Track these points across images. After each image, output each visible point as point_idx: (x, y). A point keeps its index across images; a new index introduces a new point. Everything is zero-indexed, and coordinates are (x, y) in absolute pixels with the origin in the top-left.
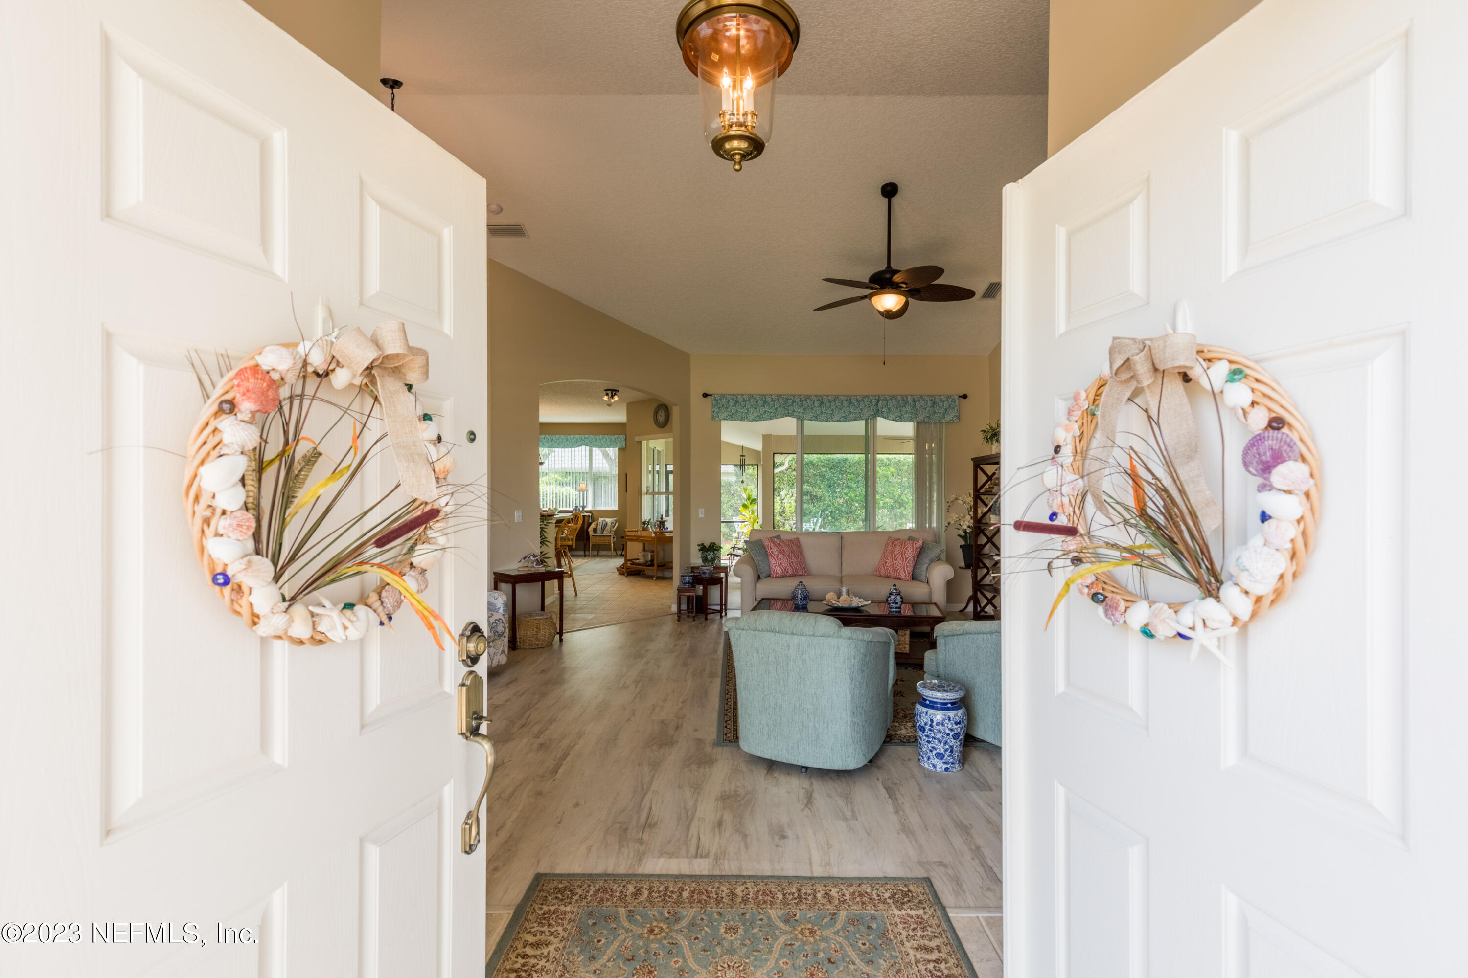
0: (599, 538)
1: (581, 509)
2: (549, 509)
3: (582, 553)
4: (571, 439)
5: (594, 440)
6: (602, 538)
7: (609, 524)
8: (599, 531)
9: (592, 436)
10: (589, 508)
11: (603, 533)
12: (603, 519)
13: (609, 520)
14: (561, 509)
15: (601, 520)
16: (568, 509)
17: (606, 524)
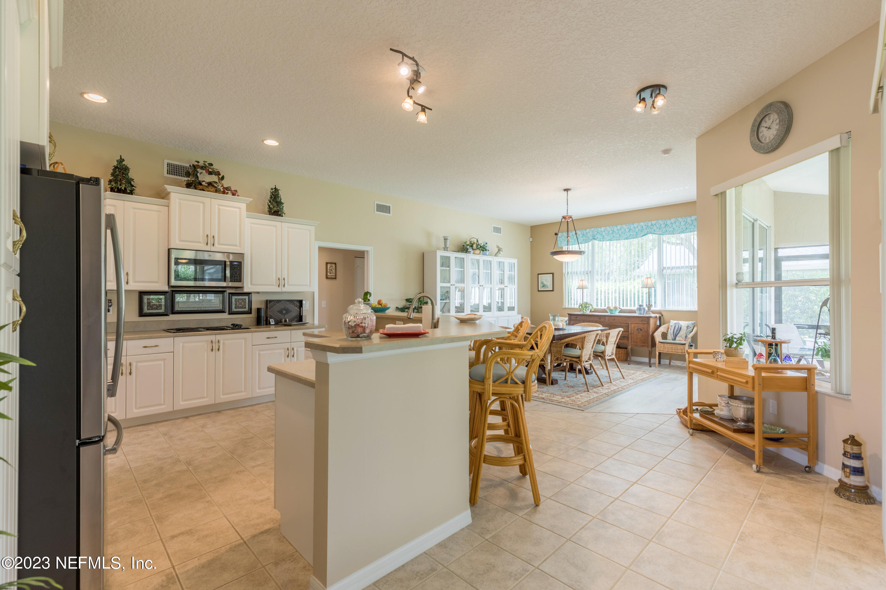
0: (669, 345)
1: (647, 309)
2: (608, 308)
3: (646, 360)
4: (635, 228)
5: (663, 226)
6: (674, 346)
7: (684, 329)
8: (670, 337)
9: (661, 222)
10: (658, 307)
11: (675, 339)
12: (676, 322)
13: (684, 324)
14: (625, 308)
15: (673, 322)
16: (633, 308)
17: (681, 328)
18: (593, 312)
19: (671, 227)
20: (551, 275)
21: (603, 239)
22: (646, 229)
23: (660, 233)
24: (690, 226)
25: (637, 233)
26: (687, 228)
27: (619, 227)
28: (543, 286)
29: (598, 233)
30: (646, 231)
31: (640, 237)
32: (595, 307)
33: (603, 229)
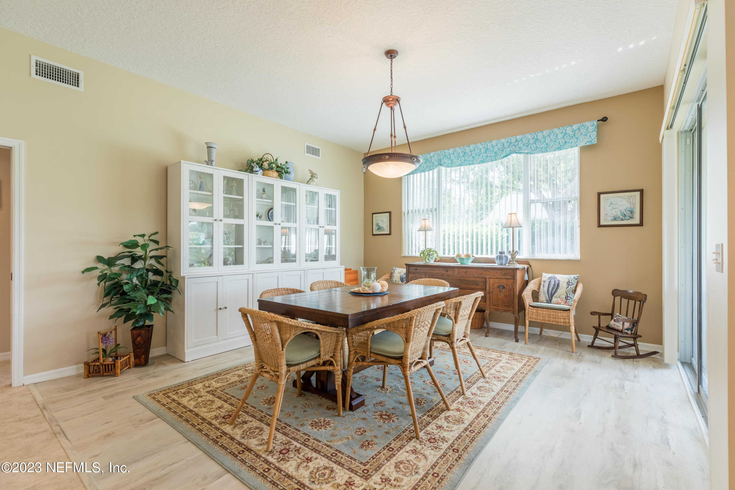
0: (545, 312)
1: (509, 257)
2: (458, 256)
4: (493, 147)
5: (532, 141)
6: (552, 313)
7: (563, 285)
8: (543, 297)
9: (529, 136)
10: (524, 255)
11: (550, 301)
12: (550, 275)
13: (562, 278)
14: (479, 256)
15: (546, 276)
16: (489, 256)
17: (558, 285)
18: (438, 261)
19: (543, 143)
20: (388, 214)
21: (451, 165)
22: (509, 147)
23: (527, 151)
24: (571, 139)
25: (496, 153)
26: (566, 142)
27: (472, 147)
28: (379, 229)
29: (445, 156)
30: (508, 150)
31: (501, 159)
32: (441, 254)
33: (451, 151)
